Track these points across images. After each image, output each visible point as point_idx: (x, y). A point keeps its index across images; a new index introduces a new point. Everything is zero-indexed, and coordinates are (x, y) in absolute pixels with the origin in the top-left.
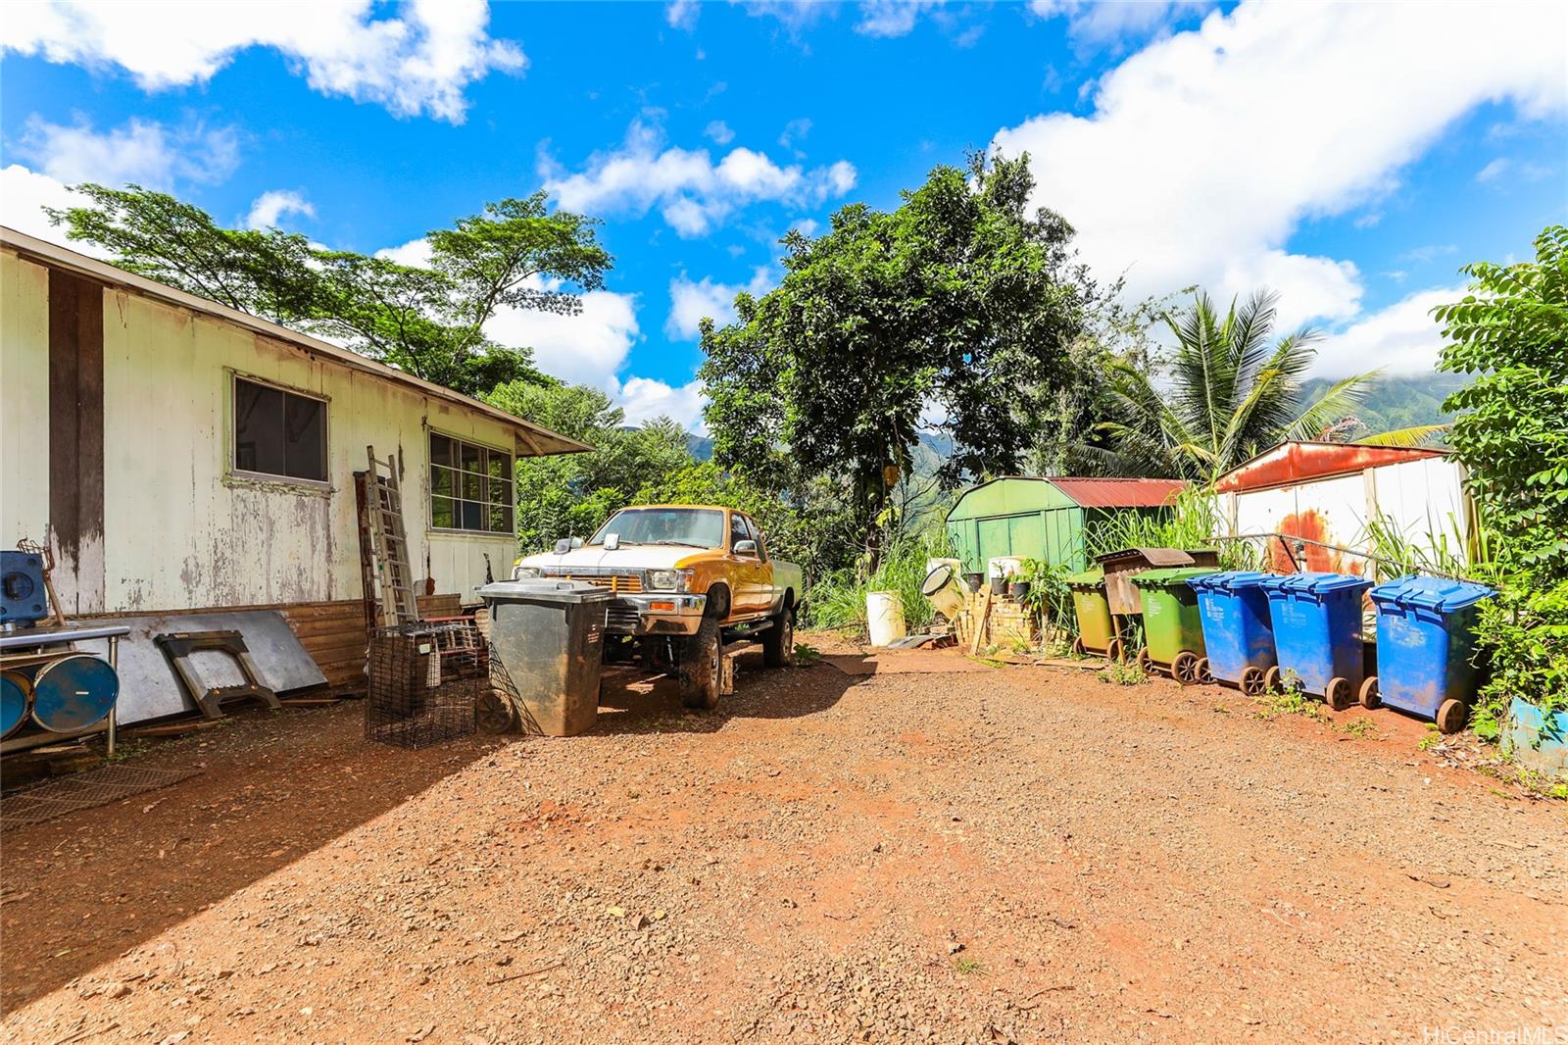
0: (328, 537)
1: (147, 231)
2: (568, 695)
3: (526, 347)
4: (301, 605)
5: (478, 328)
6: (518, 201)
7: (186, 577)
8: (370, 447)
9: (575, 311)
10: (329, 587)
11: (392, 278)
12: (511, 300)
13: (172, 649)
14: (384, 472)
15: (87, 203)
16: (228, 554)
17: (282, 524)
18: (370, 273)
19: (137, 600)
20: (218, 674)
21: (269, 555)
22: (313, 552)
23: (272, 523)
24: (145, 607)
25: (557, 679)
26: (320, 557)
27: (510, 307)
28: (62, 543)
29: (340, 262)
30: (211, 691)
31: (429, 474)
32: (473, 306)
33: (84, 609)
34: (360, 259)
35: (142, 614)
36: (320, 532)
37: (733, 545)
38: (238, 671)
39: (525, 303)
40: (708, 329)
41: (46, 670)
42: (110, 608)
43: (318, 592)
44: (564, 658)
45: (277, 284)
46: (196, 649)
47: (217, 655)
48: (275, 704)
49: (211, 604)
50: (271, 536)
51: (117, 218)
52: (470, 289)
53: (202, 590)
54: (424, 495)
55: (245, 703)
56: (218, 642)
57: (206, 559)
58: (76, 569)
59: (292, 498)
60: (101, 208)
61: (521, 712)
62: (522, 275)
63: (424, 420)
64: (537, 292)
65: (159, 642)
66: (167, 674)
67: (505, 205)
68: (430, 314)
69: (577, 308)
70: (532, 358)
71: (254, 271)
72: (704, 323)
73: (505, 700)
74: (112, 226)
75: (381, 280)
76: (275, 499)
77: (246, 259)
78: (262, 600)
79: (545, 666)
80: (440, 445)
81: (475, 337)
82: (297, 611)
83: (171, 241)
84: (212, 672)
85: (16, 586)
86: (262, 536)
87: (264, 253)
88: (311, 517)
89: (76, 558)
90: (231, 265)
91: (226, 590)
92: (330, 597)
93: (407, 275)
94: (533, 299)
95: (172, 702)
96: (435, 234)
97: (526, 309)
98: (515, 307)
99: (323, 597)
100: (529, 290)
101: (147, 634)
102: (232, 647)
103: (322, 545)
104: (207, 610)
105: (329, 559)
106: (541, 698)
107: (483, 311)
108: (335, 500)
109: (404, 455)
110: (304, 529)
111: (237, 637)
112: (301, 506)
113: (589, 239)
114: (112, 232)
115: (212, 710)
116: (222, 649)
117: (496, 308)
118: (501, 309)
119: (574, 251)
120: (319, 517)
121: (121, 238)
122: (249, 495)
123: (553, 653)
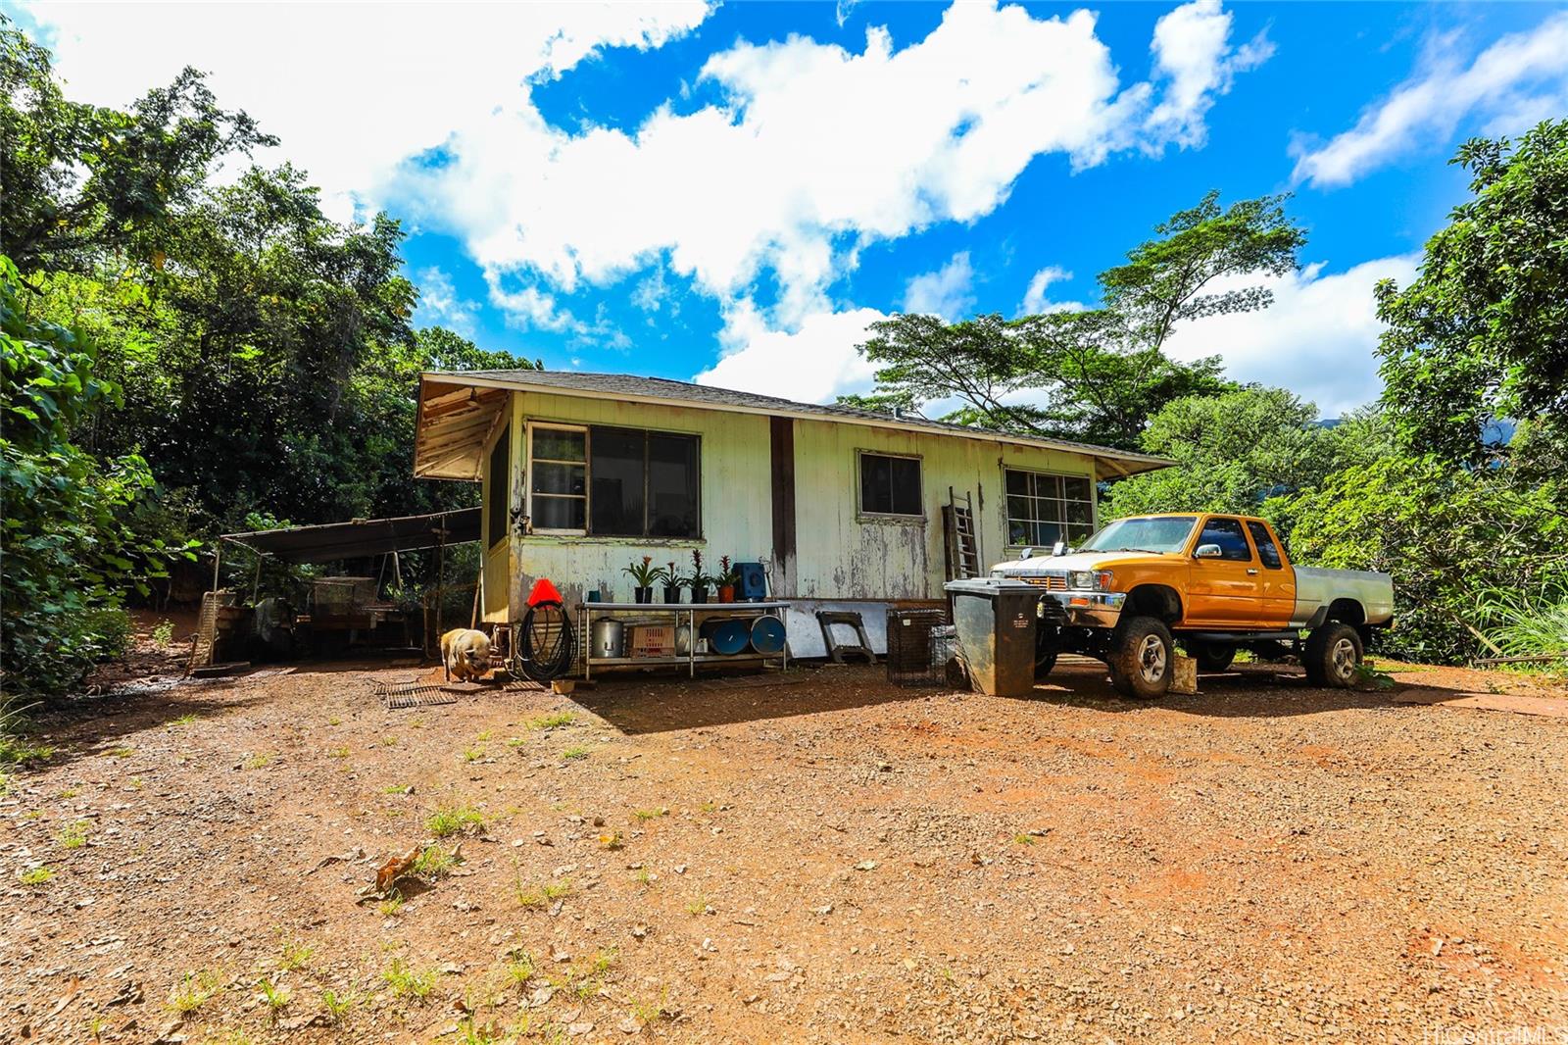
0: (924, 554)
1: (907, 342)
2: (996, 664)
3: (1212, 355)
4: (904, 601)
5: (1156, 350)
6: (1188, 211)
7: (836, 579)
8: (951, 488)
9: (1265, 303)
10: (926, 589)
11: (1069, 326)
12: (1189, 313)
13: (824, 620)
14: (963, 505)
15: (874, 335)
16: (860, 565)
17: (892, 546)
18: (1052, 327)
19: (812, 592)
20: (845, 638)
21: (885, 566)
22: (914, 564)
23: (886, 546)
24: (816, 596)
25: (989, 652)
26: (919, 567)
27: (1189, 319)
28: (778, 559)
29: (1027, 325)
30: (839, 647)
31: (1006, 503)
32: (1151, 330)
33: (788, 595)
34: (1041, 318)
35: (814, 599)
36: (918, 550)
37: (1195, 550)
38: (857, 638)
39: (1204, 311)
40: (1388, 292)
41: (756, 621)
42: (800, 596)
43: (918, 591)
44: (992, 636)
45: (986, 356)
46: (835, 622)
47: (847, 626)
48: (874, 660)
49: (850, 596)
50: (885, 555)
51: (891, 340)
52: (1145, 314)
53: (845, 587)
54: (1001, 520)
55: (857, 657)
56: (846, 618)
57: (847, 568)
58: (784, 573)
59: (898, 528)
60: (881, 336)
61: (971, 674)
62: (1198, 284)
63: (1000, 461)
64: (1217, 297)
65: (818, 616)
66: (820, 634)
67: (1174, 220)
68: (1110, 349)
69: (1266, 299)
70: (1220, 365)
71: (972, 351)
72: (1381, 287)
73: (962, 666)
74: (888, 345)
75: (1061, 330)
76: (887, 529)
77: (965, 342)
78: (881, 595)
79: (982, 642)
80: (1016, 480)
81: (1157, 359)
82: (902, 604)
83: (920, 345)
84: (843, 636)
85: (754, 580)
86: (880, 554)
87: (975, 335)
88: (912, 541)
89: (784, 567)
90: (955, 351)
91: (859, 588)
92: (926, 596)
93: (1082, 320)
94: (1213, 305)
95: (821, 651)
96: (1104, 275)
97: (1206, 318)
98: (1194, 318)
99: (921, 595)
100: (1208, 297)
101: (813, 611)
102: (855, 622)
103: (919, 559)
104: (848, 600)
105: (925, 569)
106: (981, 665)
107: (1161, 331)
108: (928, 528)
109: (983, 490)
110: (907, 549)
111: (859, 617)
112: (905, 533)
113: (1276, 219)
114: (889, 349)
115: (837, 657)
116: (851, 623)
117: (1174, 325)
118: (1180, 325)
119: (1254, 241)
120: (917, 540)
121: (895, 351)
122: (872, 528)
123: (986, 632)
